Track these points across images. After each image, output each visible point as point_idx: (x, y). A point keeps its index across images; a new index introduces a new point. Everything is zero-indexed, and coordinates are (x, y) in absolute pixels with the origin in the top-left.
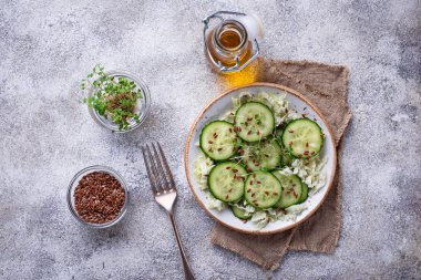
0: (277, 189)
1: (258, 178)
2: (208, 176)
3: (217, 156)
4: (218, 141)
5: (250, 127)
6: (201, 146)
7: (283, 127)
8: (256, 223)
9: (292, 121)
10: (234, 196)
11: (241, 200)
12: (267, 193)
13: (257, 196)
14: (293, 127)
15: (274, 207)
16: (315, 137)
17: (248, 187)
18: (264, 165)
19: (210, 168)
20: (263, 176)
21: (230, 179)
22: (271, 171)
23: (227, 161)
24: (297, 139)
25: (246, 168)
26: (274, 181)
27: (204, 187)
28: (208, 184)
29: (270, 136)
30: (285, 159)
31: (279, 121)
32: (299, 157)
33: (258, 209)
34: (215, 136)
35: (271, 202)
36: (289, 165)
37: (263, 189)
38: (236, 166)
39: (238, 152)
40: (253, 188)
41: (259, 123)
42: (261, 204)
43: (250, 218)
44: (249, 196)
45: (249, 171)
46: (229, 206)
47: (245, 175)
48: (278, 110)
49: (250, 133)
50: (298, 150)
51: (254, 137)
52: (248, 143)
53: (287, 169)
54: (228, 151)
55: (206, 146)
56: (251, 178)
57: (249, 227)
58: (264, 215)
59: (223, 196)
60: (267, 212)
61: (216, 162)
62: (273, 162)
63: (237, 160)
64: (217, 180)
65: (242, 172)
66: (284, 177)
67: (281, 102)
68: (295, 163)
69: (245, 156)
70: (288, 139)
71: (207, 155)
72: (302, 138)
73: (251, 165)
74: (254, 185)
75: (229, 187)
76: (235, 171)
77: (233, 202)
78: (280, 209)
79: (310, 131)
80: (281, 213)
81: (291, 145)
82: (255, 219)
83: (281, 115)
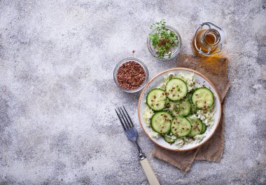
0: (189, 126)
1: (178, 120)
2: (151, 119)
3: (156, 108)
4: (156, 100)
5: (174, 92)
6: (147, 103)
7: (192, 92)
8: (177, 145)
9: (197, 89)
10: (165, 130)
11: (169, 133)
12: (183, 129)
13: (178, 130)
14: (197, 92)
15: (187, 136)
16: (210, 98)
17: (173, 125)
18: (181, 113)
19: (152, 115)
20: (181, 119)
21: (163, 121)
22: (185, 117)
23: (161, 111)
24: (200, 99)
25: (171, 115)
26: (187, 122)
27: (148, 125)
28: (151, 123)
29: (185, 97)
30: (193, 110)
31: (190, 89)
32: (201, 109)
33: (178, 137)
34: (155, 97)
35: (185, 133)
36: (195, 113)
37: (181, 127)
38: (166, 114)
39: (167, 106)
40: (176, 126)
41: (179, 90)
42: (180, 134)
43: (174, 142)
44: (173, 130)
45: (173, 117)
46: (162, 136)
47: (171, 119)
48: (189, 83)
49: (174, 96)
50: (201, 105)
51: (176, 98)
52: (173, 101)
53: (194, 116)
54: (162, 106)
55: (150, 103)
56: (175, 121)
57: (173, 147)
58: (182, 141)
59: (159, 130)
60: (183, 139)
61: (155, 112)
62: (187, 111)
63: (166, 111)
64: (156, 121)
65: (169, 117)
66: (192, 120)
67: (191, 79)
68: (199, 112)
69: (171, 109)
70: (195, 99)
71: (150, 108)
72: (202, 98)
73: (175, 113)
74: (176, 124)
75: (162, 126)
76: (166, 116)
77: (164, 134)
78: (190, 137)
79: (207, 95)
80: (191, 140)
81: (196, 102)
82: (177, 143)
83: (191, 86)
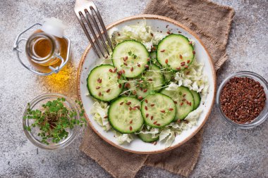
0: (170, 104)
1: (150, 102)
2: (108, 117)
3: (107, 97)
4: (105, 83)
6: (91, 95)
7: (154, 50)
8: (164, 141)
9: (160, 42)
10: (137, 125)
11: (145, 126)
12: (163, 112)
13: (155, 118)
14: (162, 47)
15: (174, 121)
16: (185, 47)
17: (145, 112)
18: (151, 90)
19: (106, 110)
20: (153, 99)
21: (127, 112)
22: (159, 92)
23: (120, 97)
24: (170, 55)
25: (137, 97)
26: (165, 98)
27: (108, 127)
28: (110, 124)
29: (149, 62)
30: (168, 77)
31: (149, 46)
32: (179, 70)
33: (161, 129)
34: (100, 81)
35: (169, 119)
36: (173, 80)
37: (158, 110)
38: (129, 99)
39: (124, 87)
40: (150, 112)
41: (135, 57)
42: (161, 122)
43: (158, 139)
44: (149, 121)
45: (141, 99)
46: (136, 136)
47: (138, 104)
48: (145, 36)
49: (132, 70)
50: (175, 64)
52: (132, 79)
53: (172, 85)
54: (116, 90)
55: (95, 93)
56: (145, 104)
57: (159, 147)
58: (169, 131)
59: (127, 129)
60: (171, 127)
61: (110, 103)
62: (157, 84)
63: (127, 94)
64: (117, 117)
65: (135, 103)
66: (172, 93)
67: (144, 30)
68: (177, 76)
69: (132, 89)
70: (162, 58)
71: (100, 101)
72: (175, 53)
73: (141, 94)
74: (150, 109)
75: (130, 119)
76: (129, 104)
77: (138, 131)
78: (180, 121)
79: (179, 44)
80: (182, 124)
81: (167, 62)
82: (162, 137)
83: (149, 40)
